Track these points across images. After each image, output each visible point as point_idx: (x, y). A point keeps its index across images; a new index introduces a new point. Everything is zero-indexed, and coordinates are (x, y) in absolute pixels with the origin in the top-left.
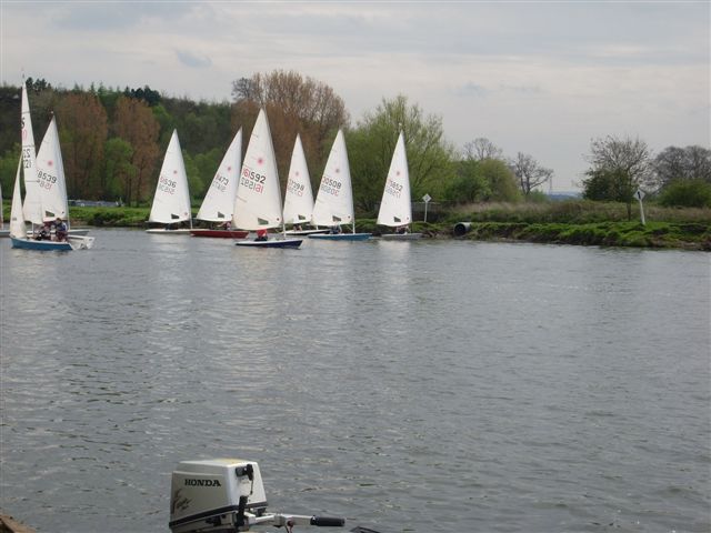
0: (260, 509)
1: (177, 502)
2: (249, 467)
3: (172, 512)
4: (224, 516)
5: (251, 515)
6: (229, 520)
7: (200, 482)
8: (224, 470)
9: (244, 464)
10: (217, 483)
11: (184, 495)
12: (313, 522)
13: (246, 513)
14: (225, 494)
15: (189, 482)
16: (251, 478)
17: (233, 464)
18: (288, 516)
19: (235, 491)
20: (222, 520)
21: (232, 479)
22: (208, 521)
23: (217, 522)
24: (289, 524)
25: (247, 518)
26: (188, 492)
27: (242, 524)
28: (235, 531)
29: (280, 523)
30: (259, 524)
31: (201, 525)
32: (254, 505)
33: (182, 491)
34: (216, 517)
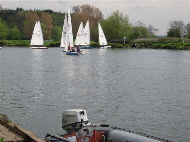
0: (87, 122)
1: (64, 121)
2: (83, 111)
3: (63, 124)
4: (77, 125)
5: (84, 124)
6: (78, 125)
7: (70, 116)
8: (76, 112)
9: (82, 110)
10: (75, 116)
11: (66, 119)
12: (101, 126)
13: (83, 124)
14: (77, 119)
15: (67, 116)
16: (84, 114)
17: (79, 111)
18: (94, 124)
19: (80, 118)
21: (79, 114)
22: (73, 126)
23: (75, 126)
24: (94, 126)
27: (82, 127)
28: (80, 128)
29: (92, 126)
30: (86, 126)
31: (71, 127)
32: (85, 121)
33: (66, 117)
34: (74, 125)
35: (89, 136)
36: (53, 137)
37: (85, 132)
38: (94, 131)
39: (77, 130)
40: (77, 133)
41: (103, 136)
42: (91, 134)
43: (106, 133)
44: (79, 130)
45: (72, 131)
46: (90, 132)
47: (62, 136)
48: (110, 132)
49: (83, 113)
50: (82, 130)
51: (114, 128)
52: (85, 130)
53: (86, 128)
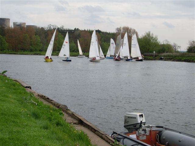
1: (126, 122)
2: (142, 115)
3: (125, 123)
4: (137, 125)
6: (138, 126)
7: (131, 118)
8: (137, 115)
9: (141, 114)
10: (135, 118)
11: (127, 120)
12: (156, 127)
13: (142, 125)
14: (137, 121)
15: (129, 117)
16: (143, 117)
17: (139, 114)
18: (151, 125)
19: (139, 120)
20: (136, 126)
21: (138, 117)
22: (133, 126)
23: (135, 126)
24: (151, 127)
25: (142, 126)
28: (139, 128)
29: (148, 127)
30: (145, 127)
31: (132, 127)
32: (143, 123)
33: (127, 119)
34: (135, 125)
35: (146, 135)
36: (119, 134)
37: (143, 131)
38: (150, 131)
39: (137, 129)
40: (137, 132)
41: (157, 135)
42: (148, 133)
43: (160, 133)
44: (139, 129)
45: (132, 130)
46: (147, 131)
47: (125, 134)
48: (162, 132)
49: (141, 116)
50: (141, 130)
51: (166, 129)
52: (143, 130)
53: (144, 128)
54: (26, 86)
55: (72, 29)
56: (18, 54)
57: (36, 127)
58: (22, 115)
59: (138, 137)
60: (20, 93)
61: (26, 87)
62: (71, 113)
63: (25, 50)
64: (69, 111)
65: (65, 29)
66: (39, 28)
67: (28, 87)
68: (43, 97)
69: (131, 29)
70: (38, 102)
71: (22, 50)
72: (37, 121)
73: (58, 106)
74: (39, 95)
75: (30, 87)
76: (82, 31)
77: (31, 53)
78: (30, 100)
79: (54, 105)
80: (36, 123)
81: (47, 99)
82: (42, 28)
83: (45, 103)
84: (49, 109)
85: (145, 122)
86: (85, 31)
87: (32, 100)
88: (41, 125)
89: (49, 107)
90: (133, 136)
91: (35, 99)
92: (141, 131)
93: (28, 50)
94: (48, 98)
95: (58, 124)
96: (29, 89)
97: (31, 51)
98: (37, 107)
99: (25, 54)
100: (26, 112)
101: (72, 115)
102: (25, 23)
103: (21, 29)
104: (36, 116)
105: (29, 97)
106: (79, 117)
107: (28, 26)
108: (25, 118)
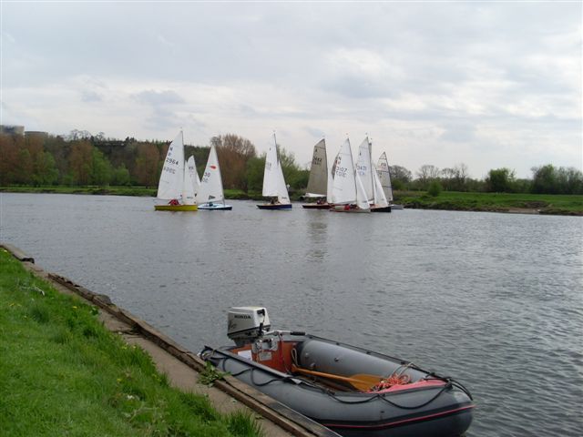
0: (268, 328)
1: (231, 325)
2: (263, 310)
3: (229, 329)
4: (253, 332)
6: (255, 333)
7: (241, 317)
8: (252, 312)
9: (261, 309)
10: (249, 317)
11: (234, 323)
12: (291, 334)
13: (263, 330)
14: (253, 322)
15: (236, 316)
16: (264, 314)
17: (256, 309)
18: (280, 331)
19: (257, 321)
21: (256, 315)
22: (246, 334)
23: (250, 334)
24: (280, 334)
25: (263, 332)
26: (235, 321)
27: (261, 335)
28: (257, 338)
29: (276, 334)
30: (269, 334)
31: (243, 335)
32: (265, 326)
33: (234, 320)
34: (249, 332)
35: (272, 351)
36: (216, 351)
37: (266, 343)
38: (280, 343)
39: (253, 340)
40: (253, 345)
41: (294, 352)
42: (275, 347)
43: (299, 345)
44: (257, 340)
45: (243, 342)
46: (273, 343)
47: (228, 350)
48: (304, 343)
49: (262, 313)
50: (261, 341)
51: (311, 337)
52: (266, 341)
53: (267, 338)
54: (23, 257)
55: (120, 139)
56: (7, 192)
57: (39, 339)
58: (10, 315)
59: (255, 356)
60: (10, 272)
61: (24, 260)
62: (116, 310)
63: (23, 183)
64: (113, 308)
65: (107, 139)
66: (52, 137)
67: (29, 260)
68: (58, 280)
69: (241, 140)
70: (46, 289)
71: (17, 182)
72: (42, 327)
73: (91, 298)
74: (50, 276)
75: (31, 260)
76: (142, 143)
77: (36, 189)
78: (30, 284)
79: (82, 295)
80: (40, 331)
81: (68, 284)
82: (58, 137)
83: (63, 291)
84: (69, 304)
85: (269, 326)
86: (147, 143)
87: (34, 285)
88: (50, 336)
89: (70, 300)
90: (246, 355)
91: (41, 284)
92: (260, 343)
93: (28, 182)
94: (70, 282)
95: (88, 333)
96: (29, 263)
97: (36, 184)
98: (45, 299)
99: (23, 192)
100: (18, 308)
101: (120, 316)
102: (23, 128)
103: (15, 140)
104: (41, 317)
105: (27, 280)
106: (134, 319)
107: (29, 134)
108: (15, 322)
